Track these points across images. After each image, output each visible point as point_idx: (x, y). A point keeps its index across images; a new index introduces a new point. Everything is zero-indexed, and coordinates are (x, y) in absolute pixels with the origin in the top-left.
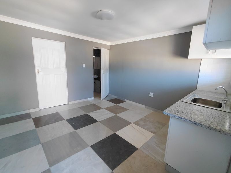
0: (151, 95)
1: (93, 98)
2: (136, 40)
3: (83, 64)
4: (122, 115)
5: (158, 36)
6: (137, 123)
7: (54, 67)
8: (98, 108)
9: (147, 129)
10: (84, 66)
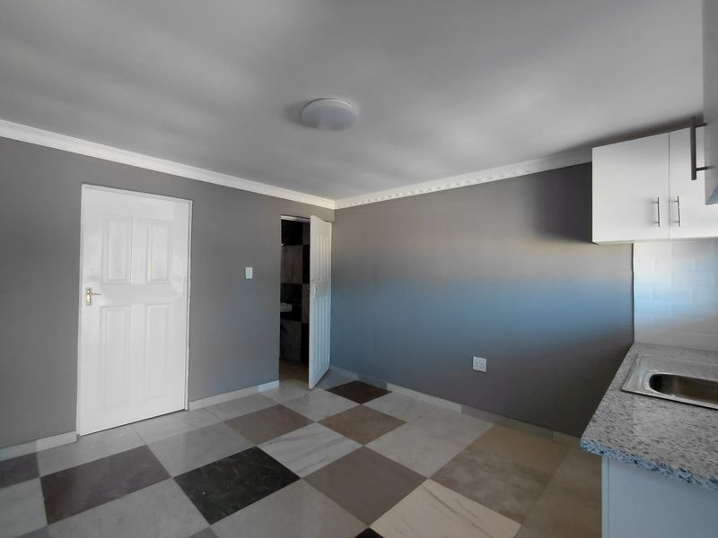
0: (480, 364)
1: (276, 384)
2: (417, 192)
3: (247, 269)
4: (385, 445)
5: (484, 180)
6: (444, 478)
7: (149, 280)
8: (297, 421)
9: (488, 502)
10: (249, 273)
